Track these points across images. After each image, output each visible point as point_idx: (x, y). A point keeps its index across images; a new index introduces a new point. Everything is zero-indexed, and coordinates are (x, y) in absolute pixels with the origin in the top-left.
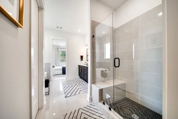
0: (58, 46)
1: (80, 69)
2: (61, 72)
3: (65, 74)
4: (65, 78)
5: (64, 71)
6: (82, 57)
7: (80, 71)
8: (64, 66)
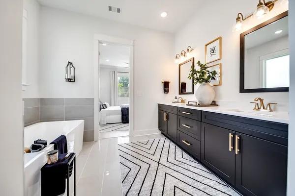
0: (115, 68)
1: (165, 114)
2: (119, 118)
3: (128, 122)
4: (127, 133)
5: (125, 117)
6: (166, 85)
7: (165, 119)
8: (126, 105)
